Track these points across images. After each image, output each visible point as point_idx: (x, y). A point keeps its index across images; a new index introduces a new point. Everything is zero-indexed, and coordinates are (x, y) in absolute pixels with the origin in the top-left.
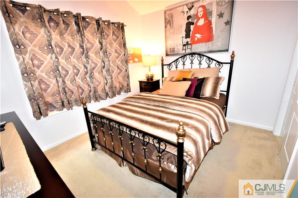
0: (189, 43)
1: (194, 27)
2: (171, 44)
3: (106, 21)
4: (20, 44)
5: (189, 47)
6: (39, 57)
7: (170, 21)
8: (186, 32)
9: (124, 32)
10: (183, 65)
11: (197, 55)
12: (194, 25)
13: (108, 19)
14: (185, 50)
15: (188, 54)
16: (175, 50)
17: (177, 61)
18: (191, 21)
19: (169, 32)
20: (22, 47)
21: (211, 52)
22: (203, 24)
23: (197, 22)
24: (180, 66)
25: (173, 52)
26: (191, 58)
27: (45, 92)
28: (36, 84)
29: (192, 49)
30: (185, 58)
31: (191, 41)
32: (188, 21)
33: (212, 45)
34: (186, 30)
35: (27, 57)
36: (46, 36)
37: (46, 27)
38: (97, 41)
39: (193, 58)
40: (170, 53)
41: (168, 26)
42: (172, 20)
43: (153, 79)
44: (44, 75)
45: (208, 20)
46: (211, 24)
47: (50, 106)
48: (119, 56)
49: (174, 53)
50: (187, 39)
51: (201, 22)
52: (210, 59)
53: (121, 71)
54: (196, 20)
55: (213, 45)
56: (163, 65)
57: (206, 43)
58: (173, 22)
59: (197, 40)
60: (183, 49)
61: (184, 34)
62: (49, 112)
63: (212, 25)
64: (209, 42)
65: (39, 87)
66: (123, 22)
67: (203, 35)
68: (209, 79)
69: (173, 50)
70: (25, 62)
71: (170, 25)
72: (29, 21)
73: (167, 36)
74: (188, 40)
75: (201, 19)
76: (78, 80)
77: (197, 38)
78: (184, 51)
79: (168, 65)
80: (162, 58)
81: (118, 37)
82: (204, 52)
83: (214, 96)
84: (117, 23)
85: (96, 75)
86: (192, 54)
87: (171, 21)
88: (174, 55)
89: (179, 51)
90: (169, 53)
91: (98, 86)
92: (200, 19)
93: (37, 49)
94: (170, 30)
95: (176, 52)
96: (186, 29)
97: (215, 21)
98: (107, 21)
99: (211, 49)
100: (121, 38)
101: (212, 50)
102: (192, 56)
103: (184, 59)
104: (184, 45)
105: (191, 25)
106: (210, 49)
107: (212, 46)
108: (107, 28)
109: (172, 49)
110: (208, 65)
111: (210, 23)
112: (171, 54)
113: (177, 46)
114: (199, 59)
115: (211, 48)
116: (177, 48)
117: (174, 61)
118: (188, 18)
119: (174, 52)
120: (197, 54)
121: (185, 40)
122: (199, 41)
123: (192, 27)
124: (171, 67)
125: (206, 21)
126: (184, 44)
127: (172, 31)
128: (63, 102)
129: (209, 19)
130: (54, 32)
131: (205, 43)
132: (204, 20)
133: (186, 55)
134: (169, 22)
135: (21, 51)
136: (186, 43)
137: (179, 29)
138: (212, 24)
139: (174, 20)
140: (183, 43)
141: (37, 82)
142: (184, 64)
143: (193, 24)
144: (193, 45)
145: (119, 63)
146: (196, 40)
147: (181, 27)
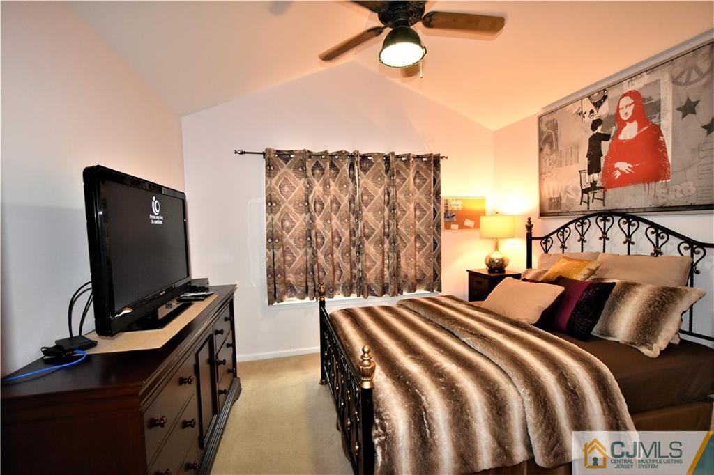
0: (597, 185)
1: (610, 146)
2: (553, 187)
3: (403, 156)
4: (272, 201)
5: (599, 194)
6: (292, 217)
7: (550, 136)
8: (589, 160)
9: (439, 170)
10: (579, 241)
11: (620, 217)
12: (610, 141)
13: (407, 152)
14: (588, 203)
15: (594, 212)
16: (562, 202)
17: (564, 230)
18: (602, 132)
19: (548, 161)
20: (274, 205)
21: (663, 209)
22: (636, 137)
23: (618, 132)
24: (573, 245)
25: (557, 209)
26: (601, 224)
27: (289, 267)
28: (279, 253)
29: (606, 200)
30: (586, 223)
31: (602, 180)
32: (595, 132)
33: (665, 191)
34: (588, 154)
35: (276, 217)
36: (304, 189)
37: (306, 177)
38: (380, 191)
39: (608, 224)
40: (549, 209)
41: (547, 149)
42: (556, 134)
43: (506, 269)
44: (291, 242)
45: (648, 125)
46: (660, 133)
47: (290, 289)
48: (424, 215)
49: (559, 211)
50: (591, 176)
51: (630, 132)
52: (660, 231)
53: (424, 244)
54: (614, 129)
55: (668, 190)
56: (530, 239)
57: (647, 185)
58: (557, 139)
59: (620, 176)
60: (582, 201)
61: (584, 163)
62: (286, 297)
63: (662, 136)
64: (656, 180)
65: (282, 259)
66: (438, 153)
67: (637, 165)
68: (637, 288)
69: (556, 202)
70: (274, 223)
71: (551, 146)
72: (290, 171)
73: (543, 170)
74: (596, 176)
75: (628, 124)
76: (337, 254)
77: (620, 171)
78: (584, 207)
79: (542, 239)
80: (529, 222)
81: (424, 180)
82: (642, 210)
83: (642, 344)
84: (426, 155)
85: (370, 248)
86: (605, 215)
87: (554, 137)
88: (558, 214)
89: (573, 204)
90: (547, 210)
91: (369, 269)
92: (626, 125)
93: (291, 207)
94: (551, 156)
95: (564, 209)
96: (589, 151)
97: (670, 125)
98: (405, 155)
99: (664, 200)
100: (430, 182)
101: (667, 205)
102: (605, 220)
103: (584, 226)
104: (585, 191)
105: (603, 142)
106: (661, 202)
107: (668, 193)
108: (404, 167)
109: (553, 201)
110: (653, 248)
111: (657, 130)
112: (551, 211)
113: (568, 193)
114: (625, 227)
115: (663, 198)
116: (567, 197)
117: (558, 231)
118: (594, 127)
119: (560, 208)
120: (618, 214)
121: (588, 179)
122: (626, 180)
123: (605, 146)
124: (549, 245)
125: (645, 126)
126: (583, 188)
127: (554, 159)
128: (307, 287)
129: (653, 121)
130: (318, 181)
131: (642, 185)
132: (638, 125)
133: (587, 217)
134: (548, 138)
135: (271, 209)
136: (590, 186)
137: (572, 151)
138: (663, 132)
139: (560, 133)
140: (583, 185)
141: (281, 250)
142: (582, 240)
143: (606, 137)
144: (609, 191)
145: (422, 229)
146: (617, 177)
147: (577, 147)
